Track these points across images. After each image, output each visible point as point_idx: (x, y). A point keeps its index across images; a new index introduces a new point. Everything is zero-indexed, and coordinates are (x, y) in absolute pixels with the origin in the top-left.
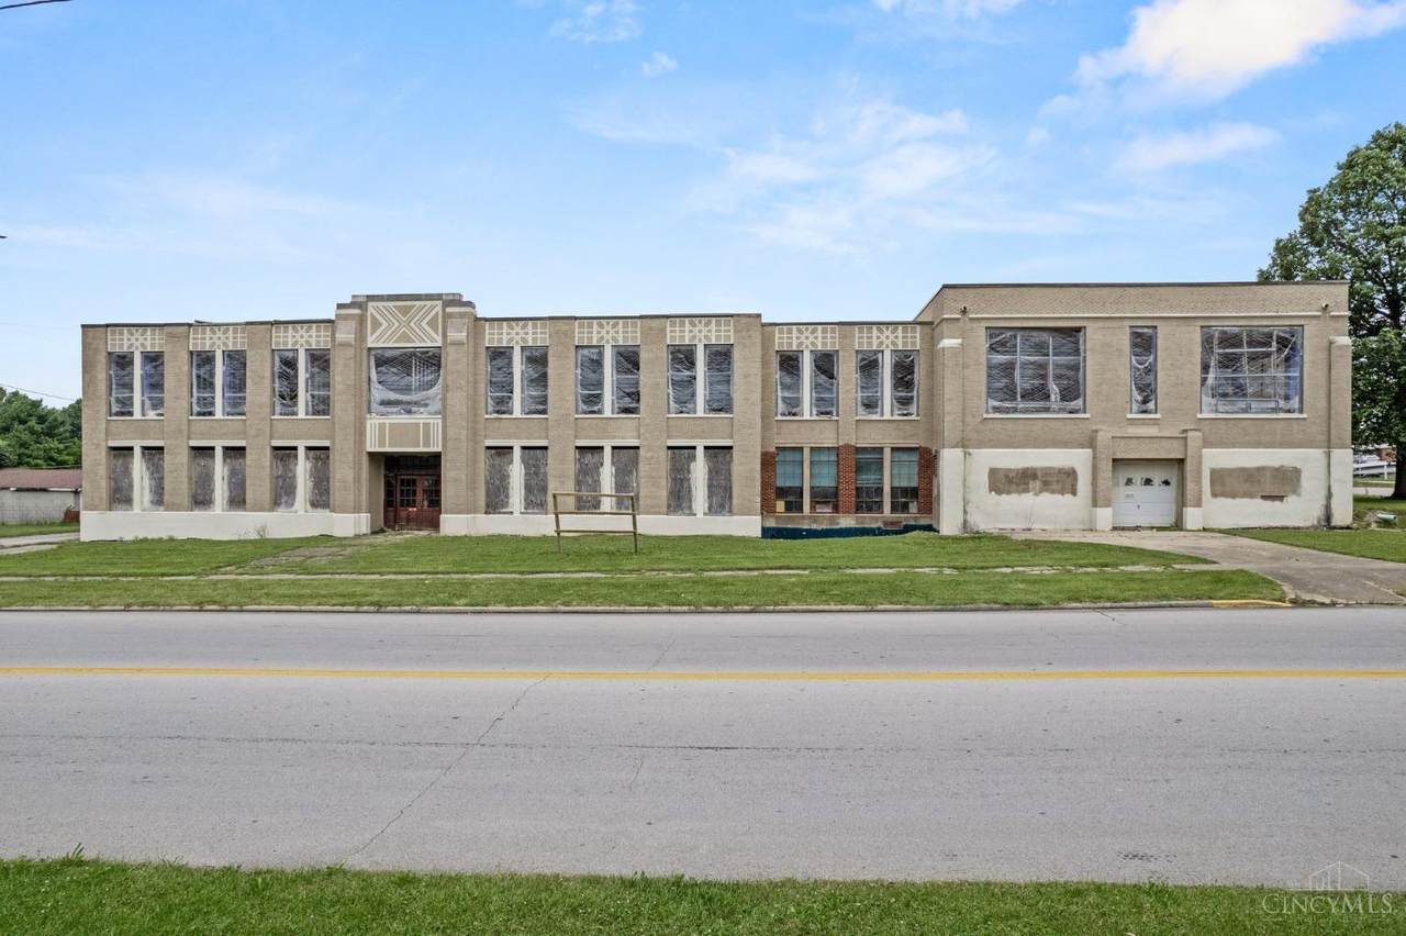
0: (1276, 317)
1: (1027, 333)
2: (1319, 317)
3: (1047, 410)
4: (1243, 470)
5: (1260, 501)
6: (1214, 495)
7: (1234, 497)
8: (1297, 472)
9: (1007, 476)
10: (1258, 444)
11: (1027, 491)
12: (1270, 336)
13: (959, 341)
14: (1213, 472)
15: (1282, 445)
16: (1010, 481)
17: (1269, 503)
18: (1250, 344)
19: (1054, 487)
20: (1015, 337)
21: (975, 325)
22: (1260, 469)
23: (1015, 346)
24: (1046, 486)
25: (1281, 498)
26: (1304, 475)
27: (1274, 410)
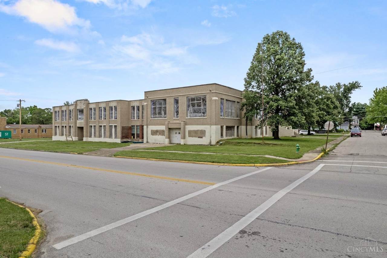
0: (201, 93)
1: (158, 100)
2: (209, 93)
3: (160, 117)
4: (194, 130)
5: (197, 138)
6: (189, 136)
7: (193, 137)
8: (205, 131)
9: (154, 132)
10: (198, 124)
11: (157, 135)
12: (200, 98)
13: (146, 103)
14: (189, 131)
15: (202, 125)
16: (154, 133)
17: (199, 139)
18: (197, 100)
19: (161, 134)
20: (156, 101)
21: (149, 100)
22: (198, 130)
23: (156, 104)
24: (160, 134)
25: (202, 137)
26: (206, 132)
27: (201, 116)
